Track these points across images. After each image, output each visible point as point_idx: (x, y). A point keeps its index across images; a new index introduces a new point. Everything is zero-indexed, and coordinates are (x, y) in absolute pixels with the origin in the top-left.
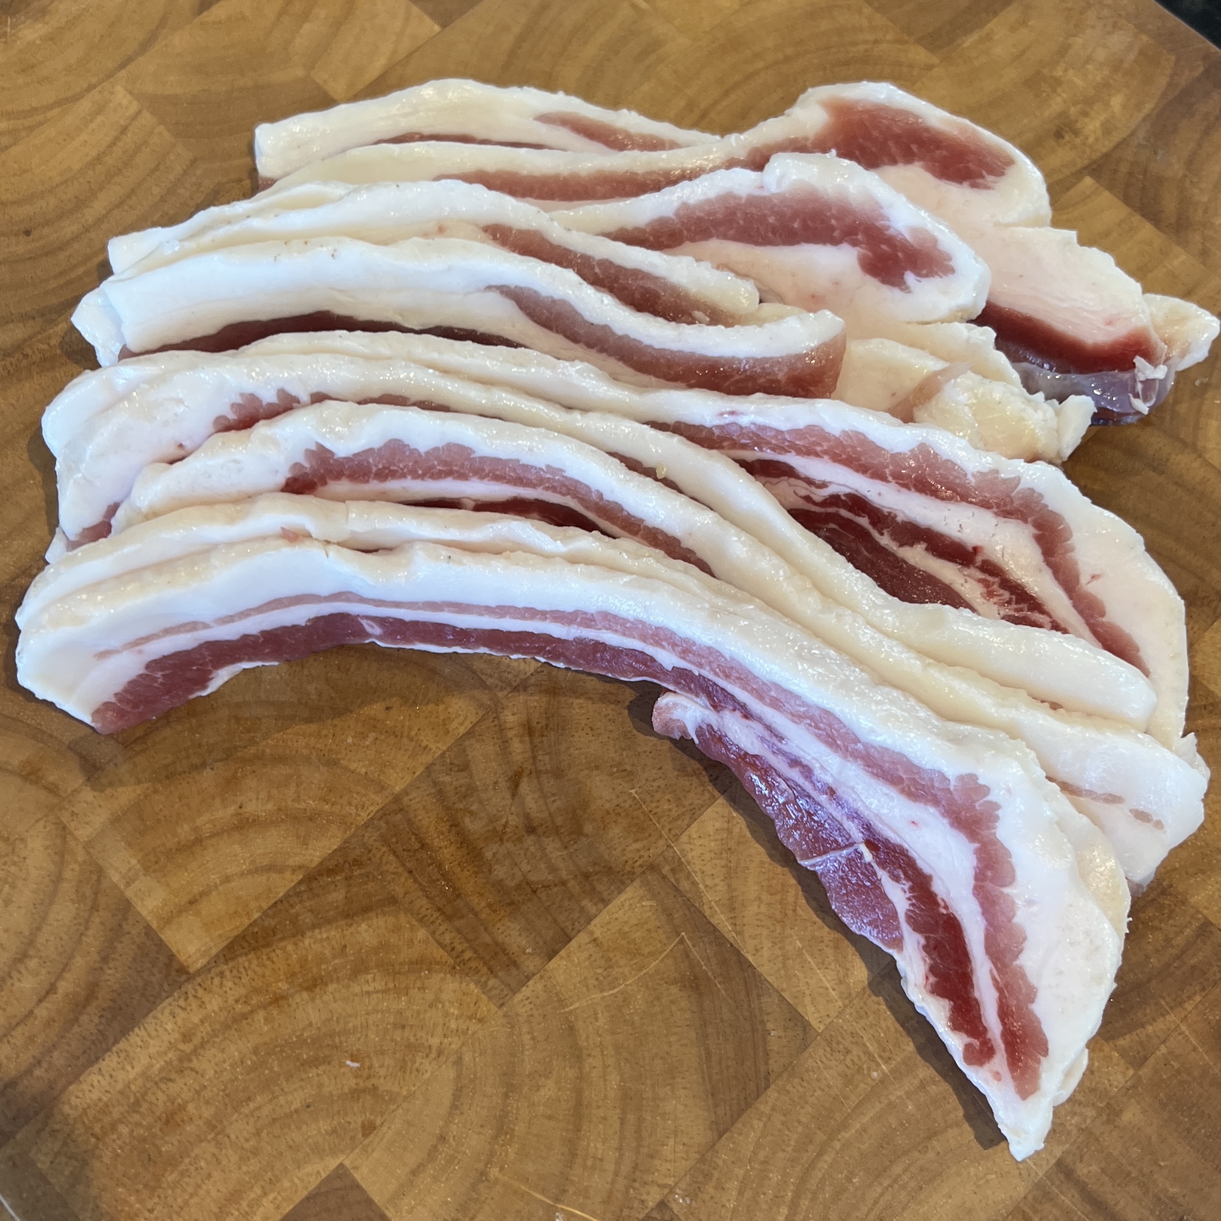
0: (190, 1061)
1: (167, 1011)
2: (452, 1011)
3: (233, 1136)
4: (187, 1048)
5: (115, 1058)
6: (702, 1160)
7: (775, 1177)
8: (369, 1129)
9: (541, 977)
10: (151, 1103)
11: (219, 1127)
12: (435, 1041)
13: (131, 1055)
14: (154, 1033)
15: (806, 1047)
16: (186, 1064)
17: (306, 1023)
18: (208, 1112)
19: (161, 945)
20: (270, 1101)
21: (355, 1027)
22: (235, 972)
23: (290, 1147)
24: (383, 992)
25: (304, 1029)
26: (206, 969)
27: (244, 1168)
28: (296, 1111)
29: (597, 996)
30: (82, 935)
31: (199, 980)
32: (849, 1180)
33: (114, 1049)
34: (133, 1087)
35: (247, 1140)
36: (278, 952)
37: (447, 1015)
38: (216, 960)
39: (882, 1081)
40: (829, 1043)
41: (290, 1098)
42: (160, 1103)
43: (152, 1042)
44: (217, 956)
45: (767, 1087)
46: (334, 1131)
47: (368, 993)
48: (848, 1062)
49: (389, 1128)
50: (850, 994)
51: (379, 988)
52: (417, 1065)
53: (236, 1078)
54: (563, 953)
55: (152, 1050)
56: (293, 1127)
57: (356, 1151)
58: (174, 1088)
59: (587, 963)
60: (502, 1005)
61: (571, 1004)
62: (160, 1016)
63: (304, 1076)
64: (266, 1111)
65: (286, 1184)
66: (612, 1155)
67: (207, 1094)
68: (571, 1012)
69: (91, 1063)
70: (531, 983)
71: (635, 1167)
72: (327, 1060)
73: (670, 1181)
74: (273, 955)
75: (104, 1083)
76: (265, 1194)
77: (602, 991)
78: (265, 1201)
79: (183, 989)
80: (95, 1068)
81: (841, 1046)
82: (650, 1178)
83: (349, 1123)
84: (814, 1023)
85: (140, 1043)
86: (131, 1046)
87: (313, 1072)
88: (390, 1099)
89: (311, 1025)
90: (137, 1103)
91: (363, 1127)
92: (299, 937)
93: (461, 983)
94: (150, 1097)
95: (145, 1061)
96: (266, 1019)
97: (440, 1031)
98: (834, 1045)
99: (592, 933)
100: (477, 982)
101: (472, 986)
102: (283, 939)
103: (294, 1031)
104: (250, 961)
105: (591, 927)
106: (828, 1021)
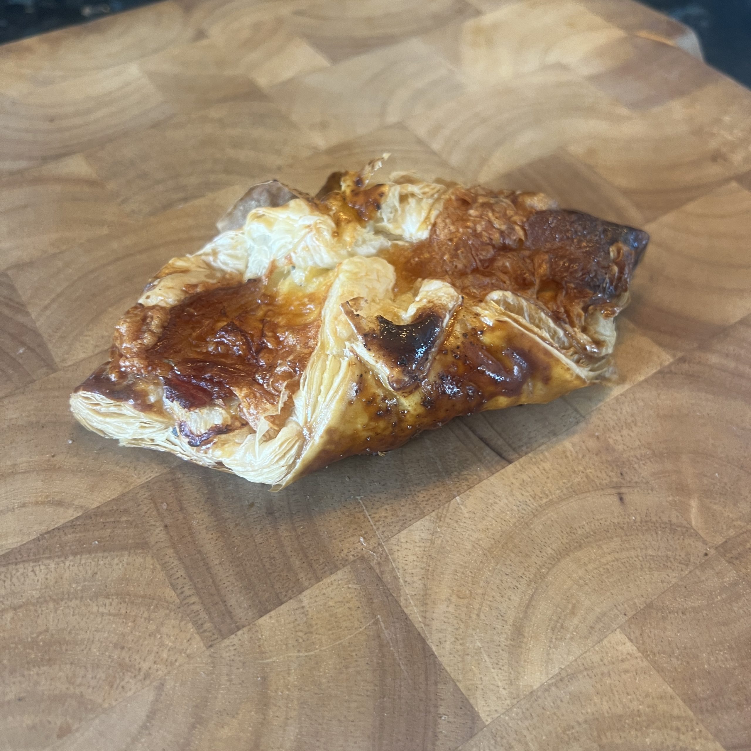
2: (167, 642)
8: (65, 731)
9: (249, 630)
12: (145, 666)
15: (472, 736)
17: (44, 628)
21: (83, 640)
24: (114, 615)
25: (41, 633)
28: (9, 702)
29: (293, 654)
36: (42, 567)
37: (162, 645)
40: (494, 737)
41: (8, 689)
46: (34, 727)
47: (102, 614)
49: (82, 735)
50: (518, 695)
51: (112, 611)
52: (123, 683)
54: (272, 613)
59: (292, 625)
60: (211, 646)
61: (270, 657)
63: (26, 673)
68: (268, 664)
70: (240, 633)
72: (49, 663)
74: (37, 569)
77: (299, 651)
81: (505, 741)
83: (49, 722)
84: (482, 715)
87: (34, 671)
88: (92, 709)
91: (61, 728)
92: (63, 559)
93: (181, 621)
96: (13, 618)
97: (151, 658)
98: (499, 739)
99: (301, 601)
100: (195, 623)
101: (190, 625)
102: (49, 558)
103: (32, 633)
104: (17, 570)
105: (301, 597)
106: (496, 715)
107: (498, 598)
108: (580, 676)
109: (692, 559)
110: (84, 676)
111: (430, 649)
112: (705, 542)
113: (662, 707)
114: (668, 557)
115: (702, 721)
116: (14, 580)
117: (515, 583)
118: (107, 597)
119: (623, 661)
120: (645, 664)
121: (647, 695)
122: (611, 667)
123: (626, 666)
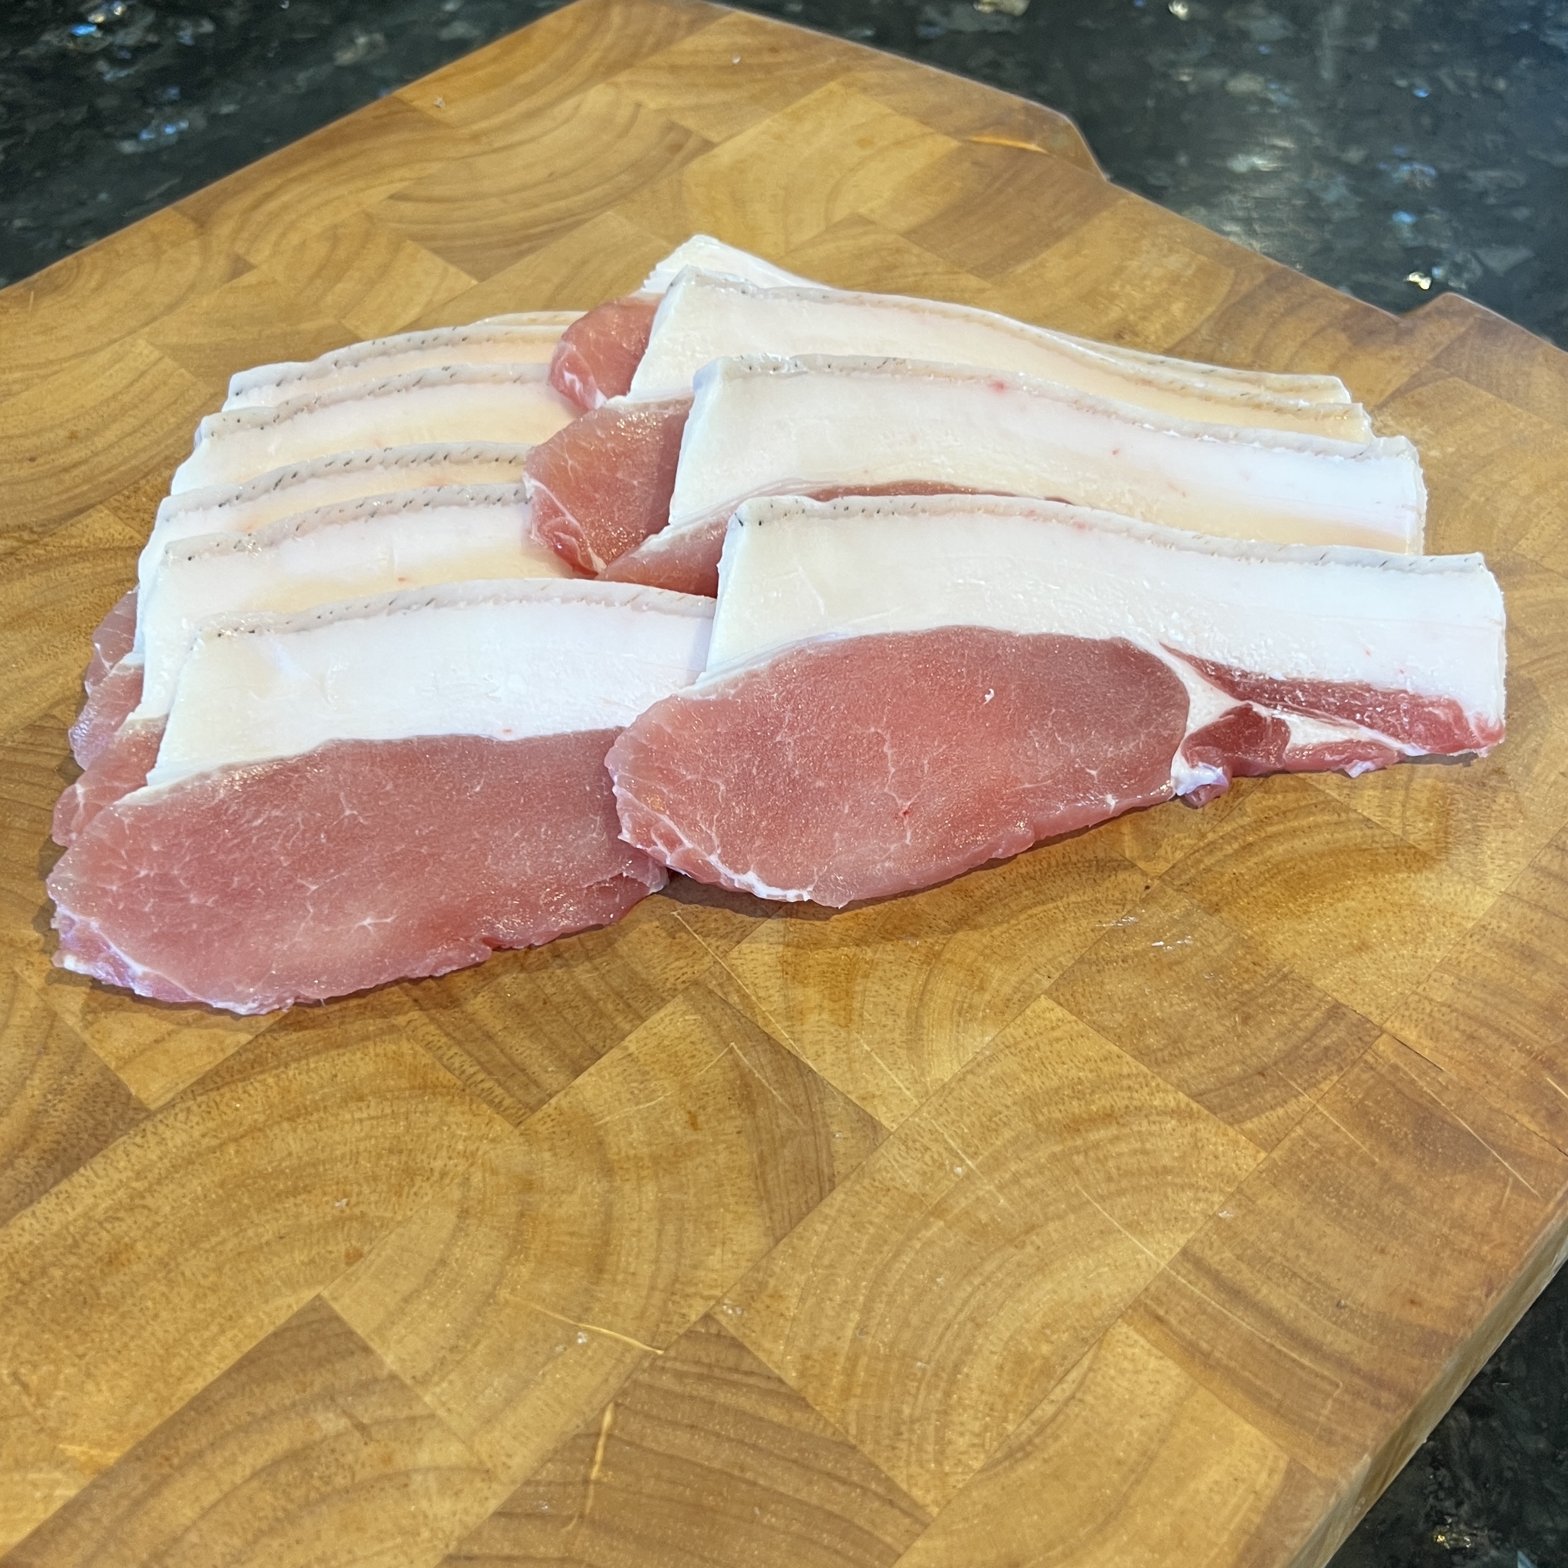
0: (143, 1197)
1: (120, 1151)
2: (459, 1132)
3: (188, 1273)
4: (139, 1185)
5: (53, 1200)
6: (756, 1268)
7: (843, 1282)
8: (354, 1257)
9: (566, 1095)
10: (92, 1244)
11: (173, 1264)
12: (438, 1164)
13: (74, 1195)
14: (101, 1173)
15: (876, 1148)
16: (138, 1201)
17: (285, 1153)
18: (160, 1250)
19: (117, 1084)
20: (236, 1235)
21: (343, 1156)
22: (204, 1107)
23: (258, 1281)
24: (378, 1117)
25: (282, 1159)
26: (171, 1105)
27: (200, 1306)
28: (268, 1243)
29: (631, 1109)
30: (26, 1078)
31: (160, 1117)
32: (932, 1280)
33: (54, 1190)
34: (72, 1229)
35: (205, 1276)
36: (257, 1085)
37: (453, 1136)
38: (183, 1096)
39: (968, 1176)
40: (904, 1143)
41: (261, 1230)
42: (104, 1244)
43: (99, 1182)
44: (184, 1092)
45: (831, 1191)
46: (312, 1261)
47: (361, 1121)
48: (927, 1158)
49: (379, 1255)
50: (927, 1092)
51: (373, 1113)
52: (414, 1189)
53: (198, 1214)
54: (592, 1069)
55: (98, 1190)
56: (262, 1259)
57: (337, 1281)
58: (120, 1228)
59: (620, 1078)
60: (519, 1123)
61: (602, 1118)
62: (111, 1154)
63: (279, 1207)
64: (230, 1245)
65: (250, 1320)
66: (647, 1269)
67: (160, 1231)
68: (600, 1126)
69: (23, 1206)
70: (553, 1100)
71: (676, 1279)
72: (307, 1190)
73: (718, 1293)
74: (250, 1088)
75: (37, 1226)
76: (223, 1331)
77: (637, 1104)
78: (222, 1340)
79: (142, 1126)
80: (28, 1212)
81: (918, 1145)
82: (691, 1290)
83: (331, 1252)
84: (885, 1123)
85: (84, 1183)
86: (74, 1186)
87: (289, 1203)
88: (382, 1226)
89: (290, 1154)
90: (76, 1244)
91: (347, 1255)
92: (282, 1069)
93: (471, 1104)
94: (91, 1238)
95: (90, 1201)
96: (237, 1152)
97: (444, 1153)
98: (910, 1144)
99: (626, 1048)
100: (490, 1103)
101: (485, 1106)
102: (261, 1072)
103: (270, 1162)
104: (222, 1096)
105: (625, 1043)
106: (902, 1120)
107: (884, 991)
108: (1002, 1056)
109: (1129, 896)
110: (359, 1194)
111: (806, 1066)
112: (1144, 874)
113: (1107, 1069)
114: (1098, 901)
115: (1159, 1074)
116: (223, 1108)
117: (902, 970)
118: (361, 1098)
119: (1053, 1029)
120: (1082, 1026)
121: (1088, 1060)
122: (1039, 1038)
123: (1057, 1033)
